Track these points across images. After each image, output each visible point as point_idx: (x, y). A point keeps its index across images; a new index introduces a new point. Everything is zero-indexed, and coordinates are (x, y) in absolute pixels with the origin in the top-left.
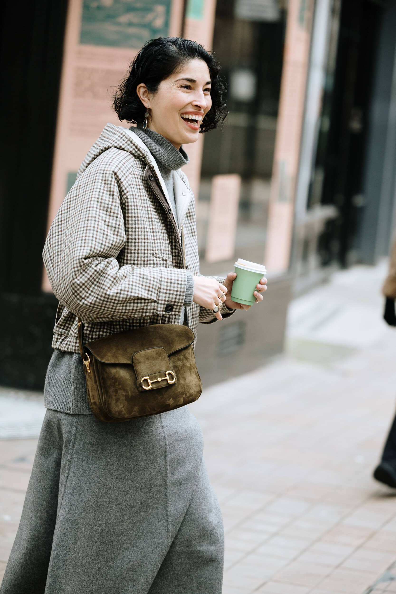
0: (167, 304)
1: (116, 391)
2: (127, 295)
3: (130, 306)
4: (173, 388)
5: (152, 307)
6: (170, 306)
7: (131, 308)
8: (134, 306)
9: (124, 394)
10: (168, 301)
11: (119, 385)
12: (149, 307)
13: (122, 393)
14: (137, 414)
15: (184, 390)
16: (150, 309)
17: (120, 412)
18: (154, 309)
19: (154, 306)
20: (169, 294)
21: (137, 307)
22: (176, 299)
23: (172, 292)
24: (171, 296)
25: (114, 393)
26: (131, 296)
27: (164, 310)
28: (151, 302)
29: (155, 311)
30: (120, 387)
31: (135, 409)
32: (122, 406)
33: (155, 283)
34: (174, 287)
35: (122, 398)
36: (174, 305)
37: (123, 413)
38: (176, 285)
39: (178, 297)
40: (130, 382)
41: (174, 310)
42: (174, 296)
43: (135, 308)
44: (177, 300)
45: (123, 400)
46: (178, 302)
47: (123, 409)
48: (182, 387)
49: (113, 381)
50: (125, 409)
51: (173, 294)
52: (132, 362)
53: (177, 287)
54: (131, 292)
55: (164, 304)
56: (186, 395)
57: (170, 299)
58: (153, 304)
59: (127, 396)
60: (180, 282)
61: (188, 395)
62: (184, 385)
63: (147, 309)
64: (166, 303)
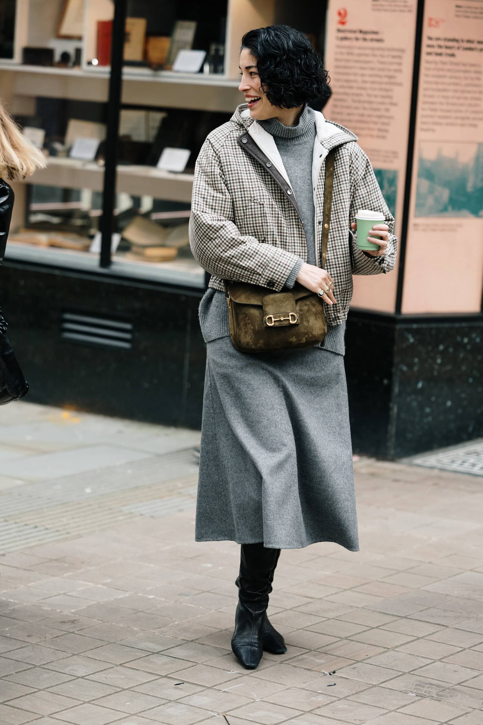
0: (270, 281)
1: (246, 325)
2: (236, 262)
3: (239, 270)
4: (296, 328)
5: (256, 279)
6: (272, 283)
7: (239, 272)
8: (241, 272)
9: (252, 328)
10: (271, 278)
11: (248, 320)
12: (254, 278)
13: (250, 326)
14: (262, 346)
15: (306, 331)
16: (255, 279)
17: (248, 343)
18: (257, 280)
19: (258, 278)
20: (274, 273)
21: (244, 273)
22: (278, 278)
23: (276, 272)
24: (275, 275)
25: (244, 326)
26: (239, 264)
27: (266, 284)
28: (257, 274)
29: (258, 282)
30: (249, 321)
31: (260, 342)
32: (250, 338)
33: (265, 261)
34: (280, 269)
35: (250, 331)
36: (276, 283)
37: (250, 344)
38: (282, 268)
39: (280, 278)
40: (258, 319)
41: (275, 287)
42: (278, 276)
43: (242, 274)
44: (279, 280)
45: (250, 333)
46: (279, 282)
47: (250, 341)
48: (305, 329)
49: (244, 316)
50: (252, 341)
51: (277, 274)
52: (262, 303)
53: (283, 270)
54: (241, 261)
55: (267, 280)
56: (308, 336)
57: (273, 277)
58: (258, 276)
59: (254, 330)
60: (286, 267)
61: (310, 335)
62: (307, 327)
63: (252, 278)
64: (269, 279)
